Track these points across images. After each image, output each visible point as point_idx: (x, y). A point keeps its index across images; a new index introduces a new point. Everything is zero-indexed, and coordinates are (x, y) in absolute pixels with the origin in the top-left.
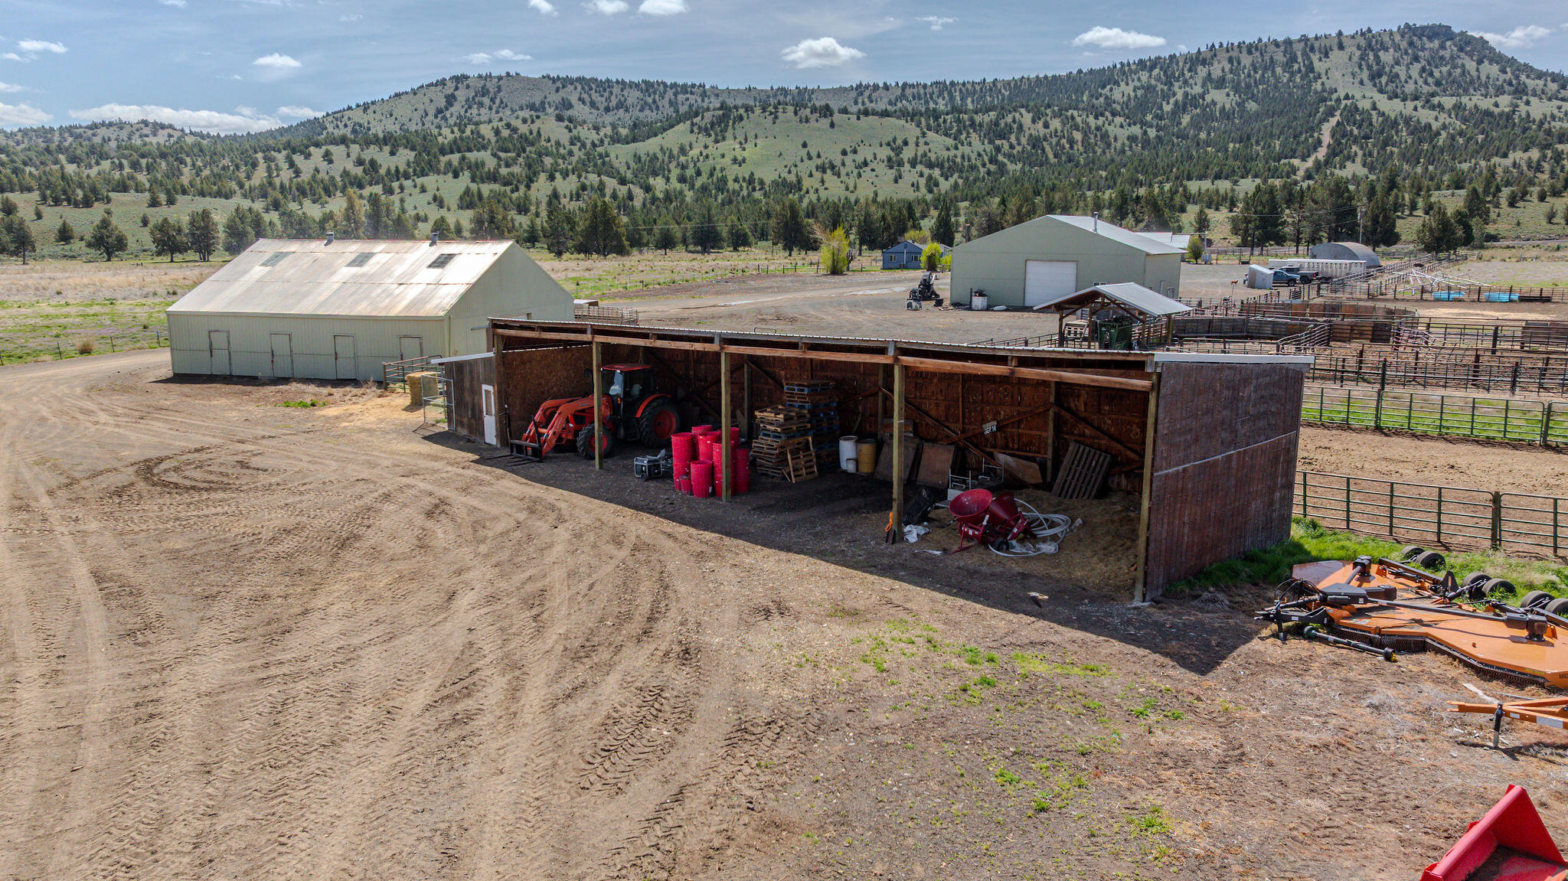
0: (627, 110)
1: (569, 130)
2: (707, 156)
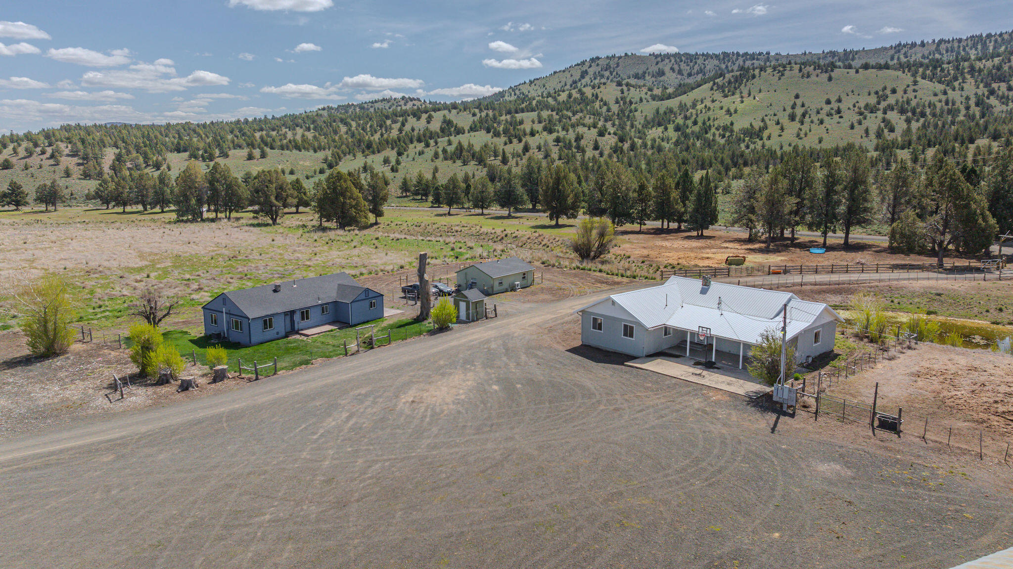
1: (622, 92)
2: (709, 109)
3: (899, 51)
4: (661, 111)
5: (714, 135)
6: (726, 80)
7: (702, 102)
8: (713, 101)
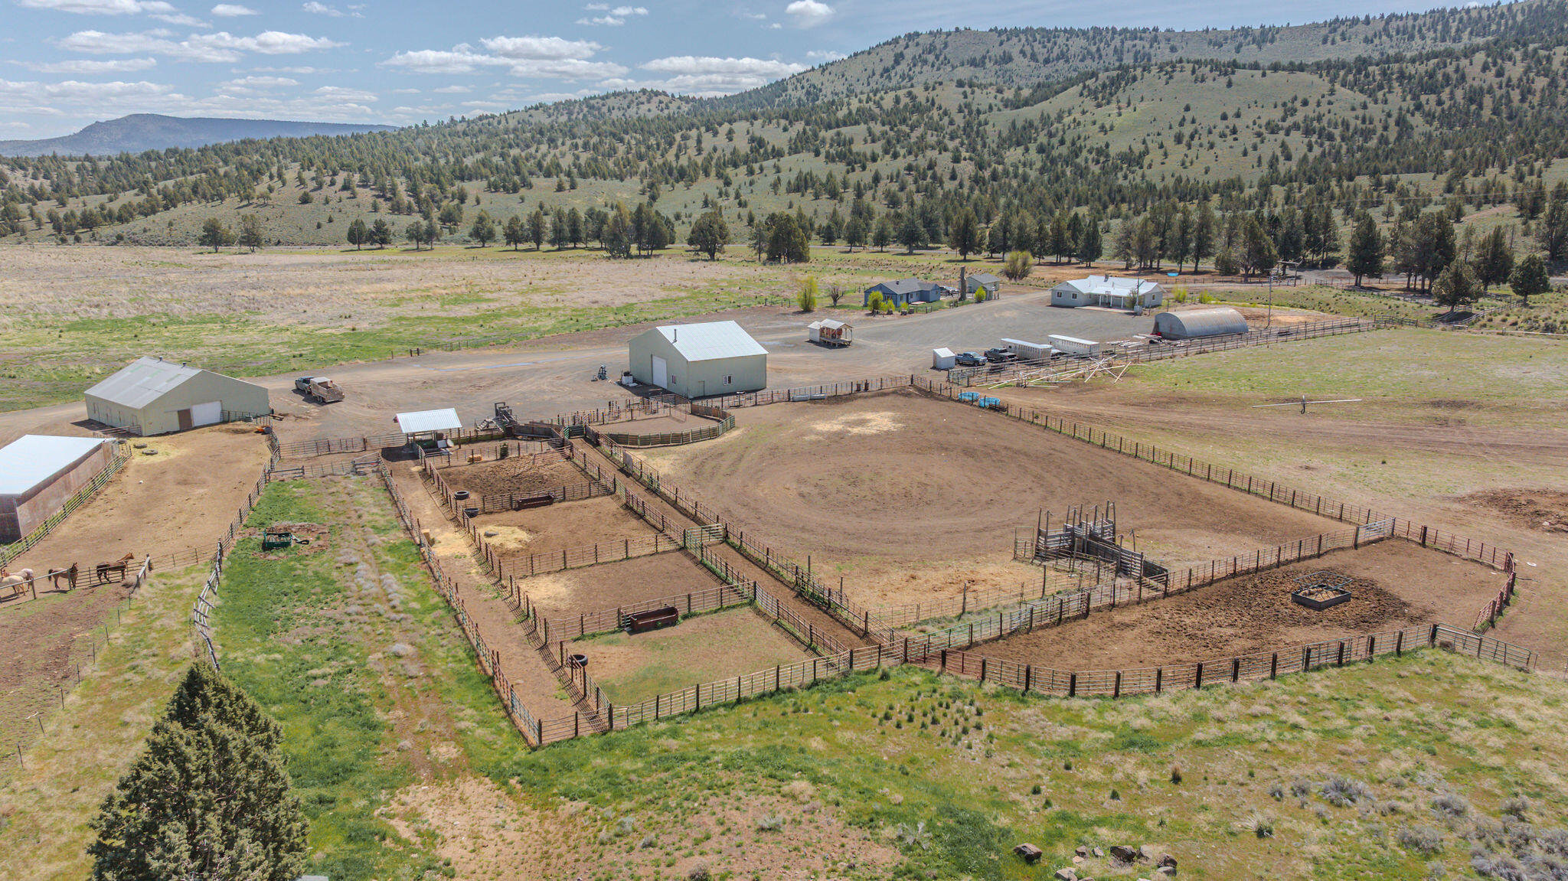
0: (1067, 61)
1: (966, 97)
2: (1079, 124)
3: (1335, 30)
4: (1019, 125)
5: (1086, 161)
6: (1100, 82)
7: (1070, 114)
8: (1084, 113)
